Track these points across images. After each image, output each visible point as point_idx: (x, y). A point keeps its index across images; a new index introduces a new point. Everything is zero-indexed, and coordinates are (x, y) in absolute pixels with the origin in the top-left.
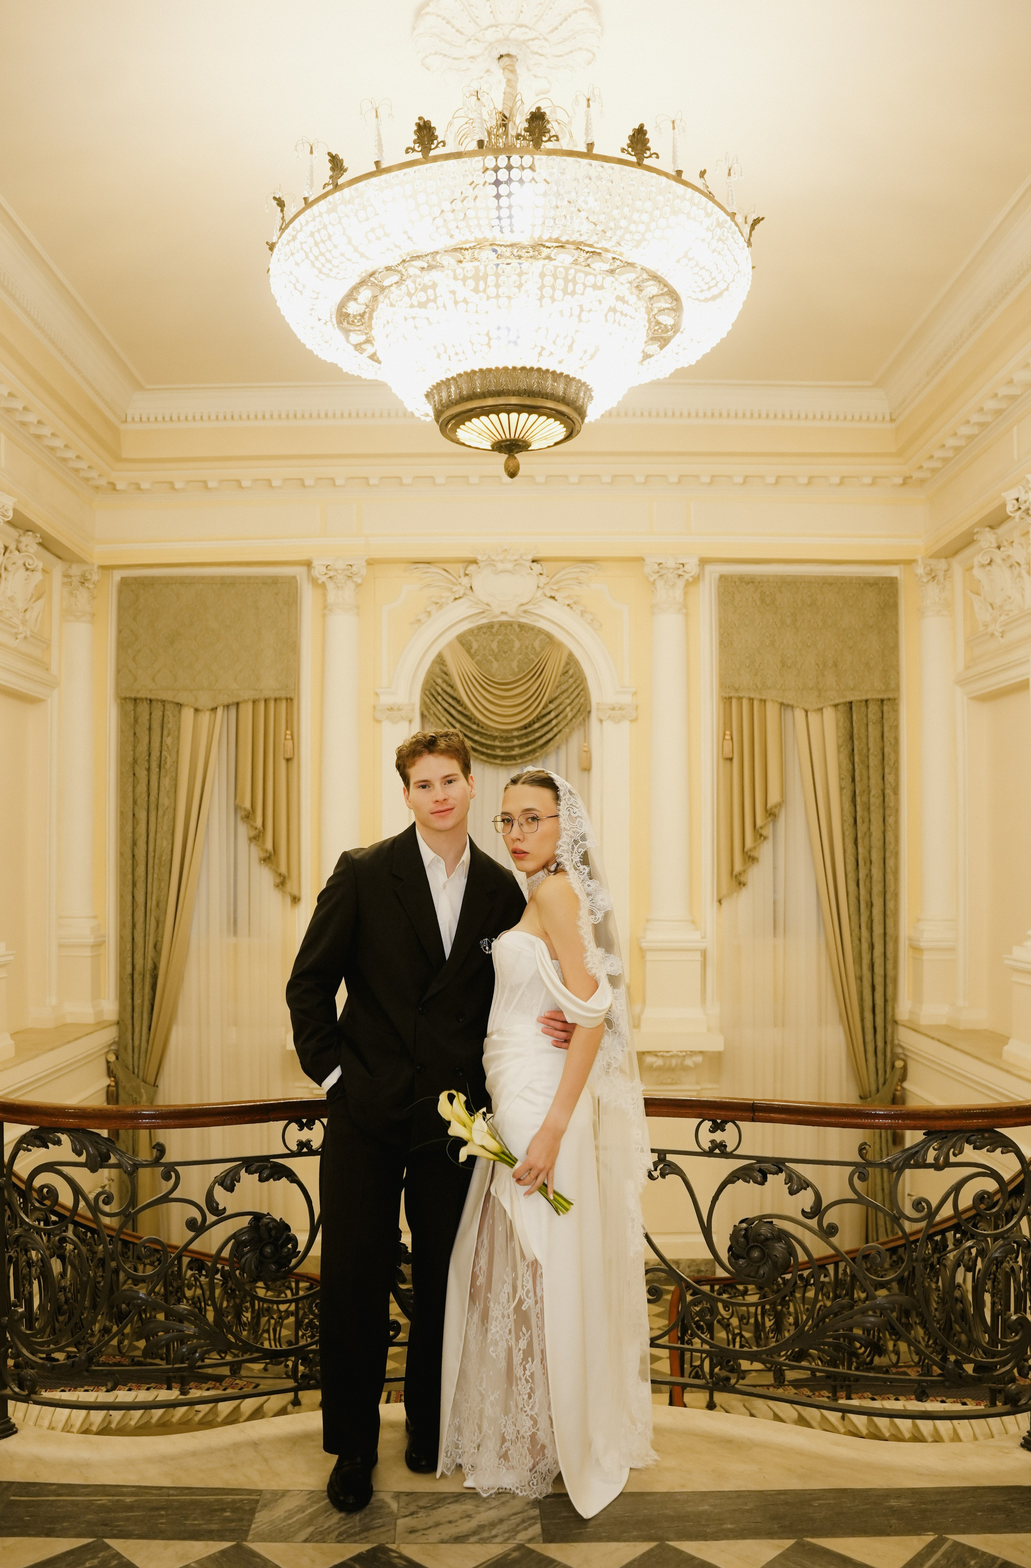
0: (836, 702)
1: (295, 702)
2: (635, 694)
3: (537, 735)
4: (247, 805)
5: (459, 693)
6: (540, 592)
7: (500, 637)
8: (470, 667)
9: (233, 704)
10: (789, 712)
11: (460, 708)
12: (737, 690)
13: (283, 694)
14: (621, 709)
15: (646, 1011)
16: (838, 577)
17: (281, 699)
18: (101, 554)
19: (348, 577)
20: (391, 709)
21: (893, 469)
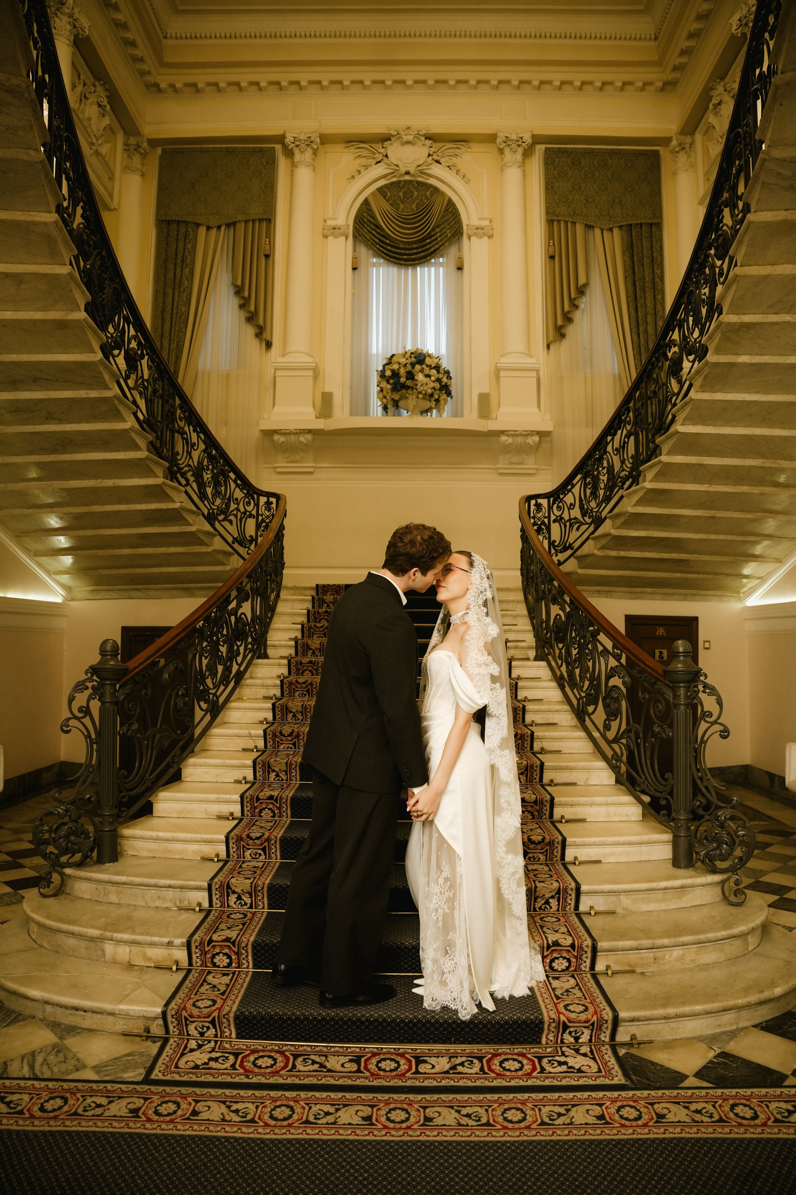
0: (622, 224)
1: (272, 221)
2: (491, 219)
4: (239, 283)
5: (379, 222)
6: (430, 158)
7: (405, 190)
8: (386, 206)
9: (232, 224)
10: (591, 233)
11: (380, 231)
12: (557, 216)
13: (265, 217)
14: (482, 229)
15: (501, 409)
16: (621, 150)
17: (263, 220)
18: (149, 131)
19: (308, 145)
20: (334, 229)
21: (656, 76)
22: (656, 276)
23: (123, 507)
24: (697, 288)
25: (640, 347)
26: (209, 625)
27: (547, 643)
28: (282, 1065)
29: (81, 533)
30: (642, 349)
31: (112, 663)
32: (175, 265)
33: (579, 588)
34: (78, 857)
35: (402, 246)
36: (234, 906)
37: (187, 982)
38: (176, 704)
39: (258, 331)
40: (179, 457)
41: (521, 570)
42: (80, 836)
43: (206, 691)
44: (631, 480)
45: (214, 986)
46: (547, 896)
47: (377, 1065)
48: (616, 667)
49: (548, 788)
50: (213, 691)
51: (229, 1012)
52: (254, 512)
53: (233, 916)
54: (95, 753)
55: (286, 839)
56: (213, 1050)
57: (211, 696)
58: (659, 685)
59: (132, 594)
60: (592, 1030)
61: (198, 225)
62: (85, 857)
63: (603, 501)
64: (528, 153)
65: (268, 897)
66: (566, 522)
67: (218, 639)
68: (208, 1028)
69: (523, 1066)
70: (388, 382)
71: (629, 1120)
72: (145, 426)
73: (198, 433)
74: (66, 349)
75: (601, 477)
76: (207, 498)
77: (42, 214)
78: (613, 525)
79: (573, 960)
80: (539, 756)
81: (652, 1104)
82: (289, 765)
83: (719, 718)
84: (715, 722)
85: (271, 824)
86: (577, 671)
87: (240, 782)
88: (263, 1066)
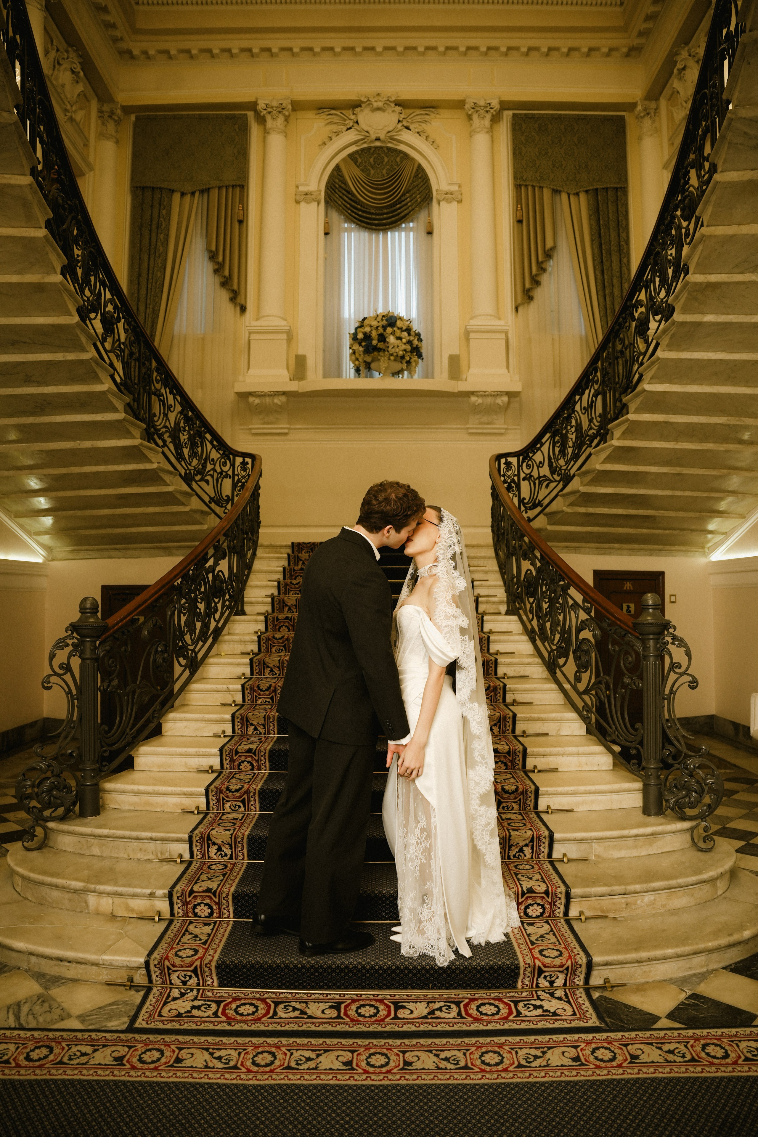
0: (588, 188)
1: (246, 187)
2: (460, 184)
3: (399, 211)
4: (213, 248)
5: (349, 187)
6: (400, 124)
7: (375, 156)
8: (357, 172)
9: (206, 190)
11: (351, 197)
12: (524, 180)
13: (238, 183)
14: (451, 194)
15: (470, 370)
16: (586, 115)
17: (236, 186)
18: (123, 98)
19: (280, 112)
20: (306, 194)
21: (622, 42)
22: (622, 240)
23: (101, 468)
24: (664, 249)
25: (606, 309)
26: (187, 582)
27: (518, 597)
28: (264, 1012)
29: (61, 494)
30: (609, 311)
31: (92, 620)
32: (150, 231)
33: (550, 544)
34: (61, 810)
35: (373, 211)
36: (215, 857)
37: (169, 932)
38: (155, 660)
39: (232, 295)
40: (156, 419)
41: (492, 527)
42: (62, 791)
43: (185, 647)
44: (598, 438)
45: (196, 936)
46: (521, 844)
47: (356, 1011)
48: (587, 620)
49: (520, 739)
50: (192, 647)
51: (211, 961)
52: (230, 473)
53: (213, 867)
54: (76, 709)
55: (264, 791)
56: (196, 998)
57: (190, 652)
58: (629, 638)
59: (113, 553)
60: (567, 975)
61: (172, 191)
62: (68, 811)
63: (571, 459)
64: (496, 119)
65: (248, 848)
66: (535, 480)
67: (196, 596)
68: (190, 977)
69: (499, 1010)
70: (360, 345)
71: (604, 1061)
72: (122, 388)
73: (174, 395)
74: (44, 312)
75: (570, 436)
76: (184, 459)
77: (16, 177)
78: (581, 483)
79: (547, 906)
80: (511, 707)
81: (626, 1046)
82: (266, 718)
83: (687, 669)
84: (684, 673)
85: (250, 777)
86: (548, 625)
87: (219, 736)
88: (245, 1013)
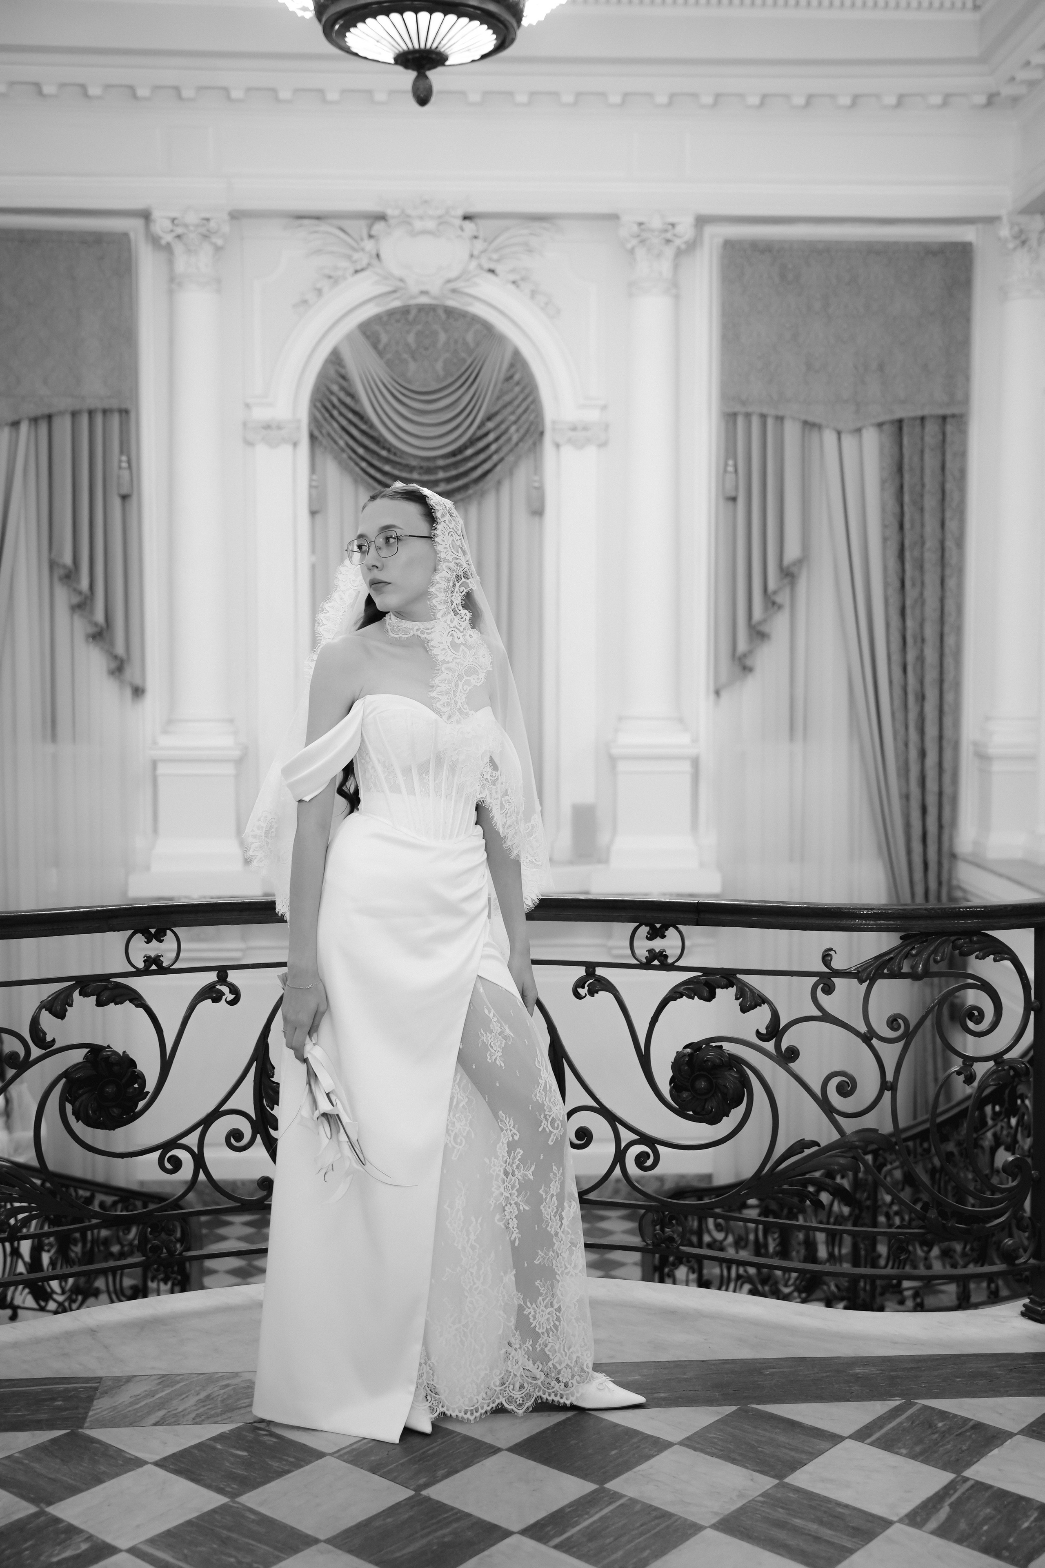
0: (881, 419)
1: (133, 415)
2: (604, 408)
3: (471, 464)
4: (68, 559)
5: (362, 406)
6: (474, 264)
7: (419, 327)
8: (378, 369)
9: (44, 417)
10: (815, 435)
11: (364, 427)
12: (744, 403)
13: (114, 403)
14: (585, 429)
15: (619, 839)
16: (889, 242)
17: (111, 411)
19: (203, 236)
20: (268, 427)
21: (974, 82)
22: (949, 536)
35: (414, 464)
39: (113, 663)
64: (685, 257)
